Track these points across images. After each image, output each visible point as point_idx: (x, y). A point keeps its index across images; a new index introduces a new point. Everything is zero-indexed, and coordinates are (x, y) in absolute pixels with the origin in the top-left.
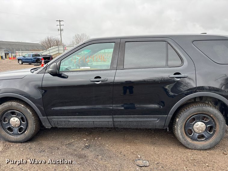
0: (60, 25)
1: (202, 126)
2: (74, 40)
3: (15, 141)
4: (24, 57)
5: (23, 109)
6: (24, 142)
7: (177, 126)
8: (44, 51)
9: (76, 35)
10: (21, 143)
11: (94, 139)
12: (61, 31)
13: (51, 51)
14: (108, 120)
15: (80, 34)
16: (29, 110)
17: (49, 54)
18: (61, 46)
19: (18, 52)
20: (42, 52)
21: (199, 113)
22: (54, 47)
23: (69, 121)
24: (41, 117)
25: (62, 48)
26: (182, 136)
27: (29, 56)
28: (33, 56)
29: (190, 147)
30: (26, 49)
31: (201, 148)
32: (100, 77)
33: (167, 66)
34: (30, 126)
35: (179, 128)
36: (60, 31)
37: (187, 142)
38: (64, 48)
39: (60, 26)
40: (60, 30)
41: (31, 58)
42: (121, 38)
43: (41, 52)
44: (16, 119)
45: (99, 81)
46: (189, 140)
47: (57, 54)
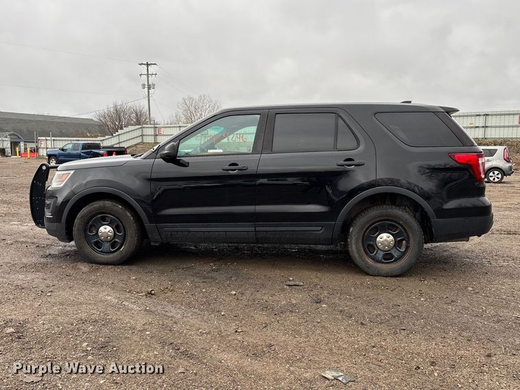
0: (148, 74)
1: (389, 239)
2: (180, 111)
3: (105, 261)
4: (63, 150)
5: (121, 211)
6: (118, 264)
7: (352, 238)
8: (107, 137)
9: (184, 99)
10: (115, 265)
11: (226, 265)
12: (149, 88)
13: (123, 138)
14: (247, 229)
15: (196, 97)
16: (129, 214)
17: (118, 146)
18: (150, 126)
19: (44, 138)
20: (102, 138)
21: (382, 218)
22: (130, 128)
23: (189, 232)
24: (147, 225)
25: (151, 132)
26: (359, 254)
27: (74, 149)
28: (83, 149)
29: (371, 272)
30: (61, 132)
31: (387, 273)
32: (236, 165)
33: (335, 148)
34: (128, 239)
35: (353, 242)
36: (146, 89)
37: (367, 263)
38: (155, 131)
39: (148, 77)
40: (148, 85)
41: (79, 152)
42: (270, 109)
43: (99, 138)
44: (109, 228)
45: (235, 170)
46: (370, 261)
47: (138, 144)
